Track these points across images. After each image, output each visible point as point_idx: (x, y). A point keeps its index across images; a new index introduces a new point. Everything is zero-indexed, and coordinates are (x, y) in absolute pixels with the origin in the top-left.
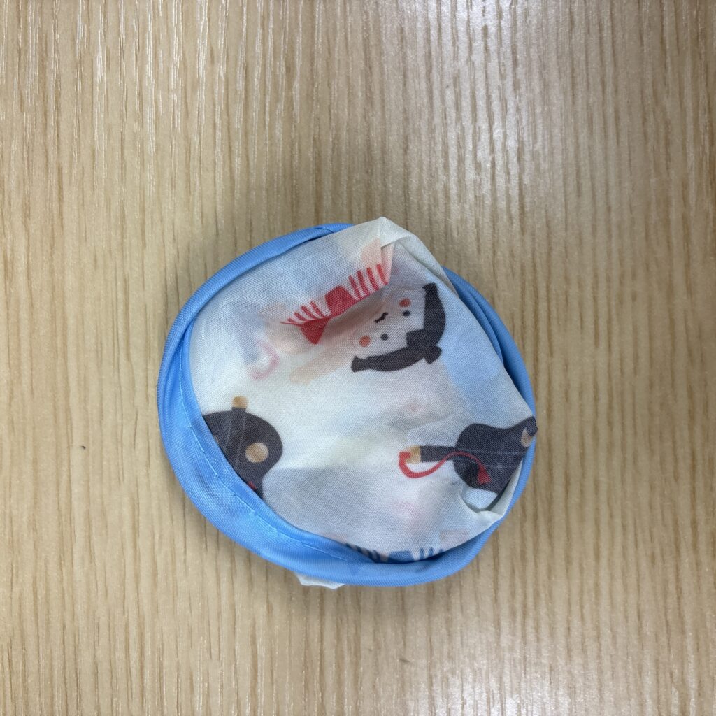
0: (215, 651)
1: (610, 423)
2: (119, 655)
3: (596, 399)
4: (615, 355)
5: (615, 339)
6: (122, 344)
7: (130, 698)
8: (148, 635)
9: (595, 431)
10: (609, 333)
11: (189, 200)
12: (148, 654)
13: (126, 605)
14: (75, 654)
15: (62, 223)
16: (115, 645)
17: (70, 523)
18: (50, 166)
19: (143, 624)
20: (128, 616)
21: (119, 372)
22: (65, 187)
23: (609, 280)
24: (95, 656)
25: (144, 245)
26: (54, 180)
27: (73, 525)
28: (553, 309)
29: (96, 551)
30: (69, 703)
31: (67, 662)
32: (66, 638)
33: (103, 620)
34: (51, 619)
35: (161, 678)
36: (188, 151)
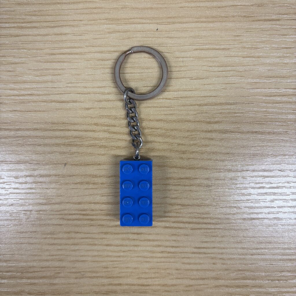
0: (70, 85)
1: (162, 252)
2: (69, 45)
3: (173, 247)
4: (190, 255)
5: (197, 255)
6: (201, 47)
7: (51, 49)
8: (77, 56)
9: (159, 246)
10: (200, 253)
11: (263, 77)
12: (69, 56)
13: (90, 47)
14: (70, 26)
15: (255, 21)
16: (73, 42)
17: (125, 23)
18: (280, 16)
19: (82, 55)
20: (85, 48)
21: (189, 45)
22: (271, 22)
23: (222, 254)
24: (68, 34)
25: (244, 57)
26: (274, 17)
27: (124, 24)
28: (211, 231)
29: (113, 34)
30: (49, 22)
31: (66, 22)
32: (76, 21)
33: (83, 38)
34: (84, 15)
35: (59, 62)
36: (284, 77)
